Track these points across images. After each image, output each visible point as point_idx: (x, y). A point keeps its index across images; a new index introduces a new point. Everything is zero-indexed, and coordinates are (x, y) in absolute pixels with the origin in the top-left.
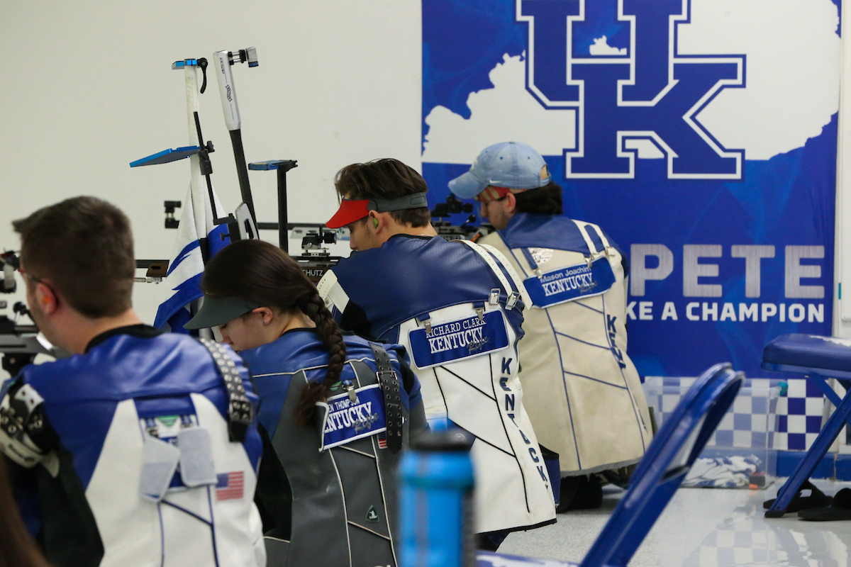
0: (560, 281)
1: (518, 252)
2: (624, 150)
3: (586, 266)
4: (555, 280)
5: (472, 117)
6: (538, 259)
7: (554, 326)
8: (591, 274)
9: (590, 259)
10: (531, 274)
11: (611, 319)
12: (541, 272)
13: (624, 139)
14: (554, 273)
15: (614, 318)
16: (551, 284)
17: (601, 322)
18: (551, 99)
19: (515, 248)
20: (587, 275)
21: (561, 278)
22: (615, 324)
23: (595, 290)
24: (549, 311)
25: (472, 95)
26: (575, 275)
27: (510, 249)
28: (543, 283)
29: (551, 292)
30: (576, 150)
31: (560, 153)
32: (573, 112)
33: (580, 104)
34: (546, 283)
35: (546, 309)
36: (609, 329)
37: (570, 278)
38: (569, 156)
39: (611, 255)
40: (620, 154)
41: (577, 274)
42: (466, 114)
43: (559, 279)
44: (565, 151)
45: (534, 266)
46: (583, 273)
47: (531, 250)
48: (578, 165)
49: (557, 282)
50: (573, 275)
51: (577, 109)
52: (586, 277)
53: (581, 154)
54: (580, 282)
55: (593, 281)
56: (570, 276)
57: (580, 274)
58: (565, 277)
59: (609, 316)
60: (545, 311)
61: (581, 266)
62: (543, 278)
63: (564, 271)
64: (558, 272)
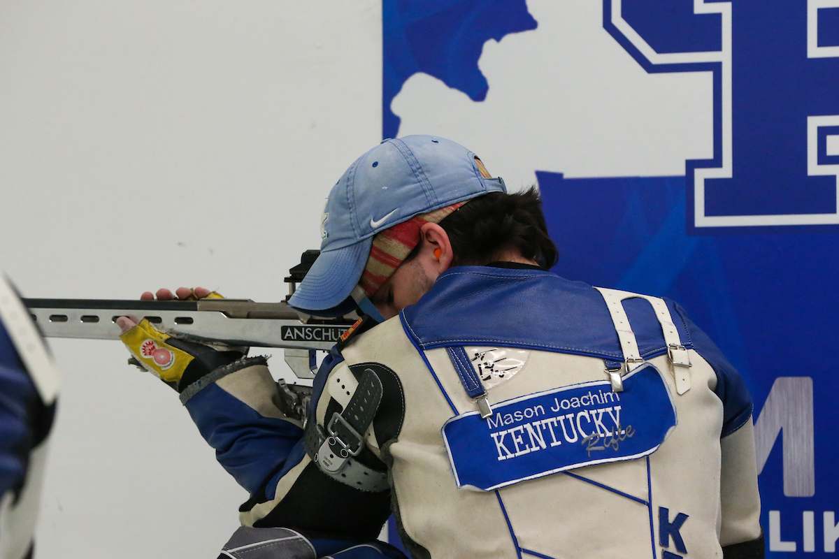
0: (537, 424)
1: (440, 358)
2: (824, 159)
3: (608, 388)
4: (525, 421)
5: (490, 95)
6: (486, 373)
7: (517, 534)
8: (618, 408)
9: (621, 371)
10: (466, 408)
11: (671, 519)
12: (491, 402)
13: (823, 132)
14: (521, 406)
15: (682, 518)
16: (512, 431)
17: (639, 523)
18: (659, 50)
19: (430, 347)
20: (609, 410)
21: (541, 418)
22: (683, 531)
23: (627, 447)
24: (505, 497)
25: (490, 46)
26: (575, 411)
27: (421, 350)
28: (494, 430)
29: (513, 450)
30: (716, 162)
31: (681, 171)
32: (708, 76)
33: (724, 56)
34: (500, 429)
35: (496, 491)
36: (664, 543)
37: (561, 418)
38: (701, 175)
39: (682, 366)
40: (814, 169)
41: (582, 408)
42: (477, 88)
43: (535, 419)
44: (692, 165)
45: (475, 391)
46: (597, 406)
47: (471, 351)
48: (720, 197)
49: (528, 426)
50: (571, 411)
51: (716, 68)
52: (605, 414)
53: (726, 171)
54: (589, 427)
55: (623, 426)
56: (562, 412)
57: (589, 408)
58: (550, 415)
59: (664, 512)
60: (495, 496)
61: (594, 389)
62: (493, 417)
63: (547, 401)
64: (531, 403)
